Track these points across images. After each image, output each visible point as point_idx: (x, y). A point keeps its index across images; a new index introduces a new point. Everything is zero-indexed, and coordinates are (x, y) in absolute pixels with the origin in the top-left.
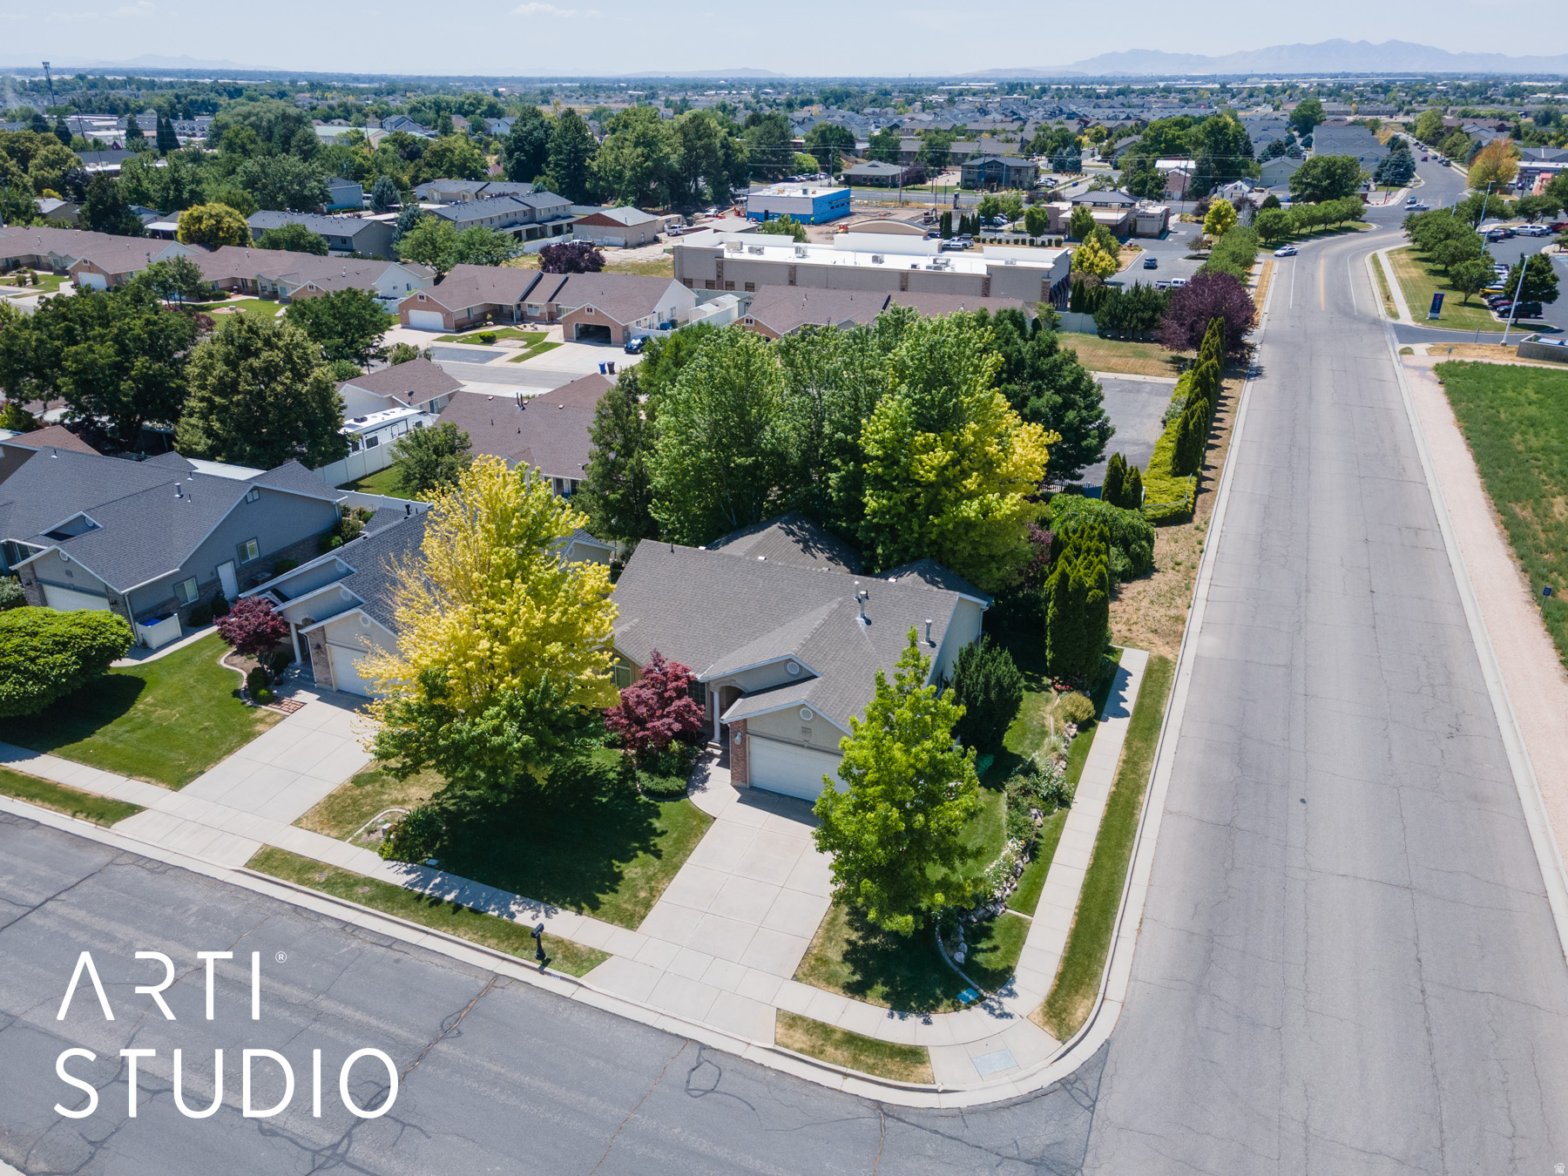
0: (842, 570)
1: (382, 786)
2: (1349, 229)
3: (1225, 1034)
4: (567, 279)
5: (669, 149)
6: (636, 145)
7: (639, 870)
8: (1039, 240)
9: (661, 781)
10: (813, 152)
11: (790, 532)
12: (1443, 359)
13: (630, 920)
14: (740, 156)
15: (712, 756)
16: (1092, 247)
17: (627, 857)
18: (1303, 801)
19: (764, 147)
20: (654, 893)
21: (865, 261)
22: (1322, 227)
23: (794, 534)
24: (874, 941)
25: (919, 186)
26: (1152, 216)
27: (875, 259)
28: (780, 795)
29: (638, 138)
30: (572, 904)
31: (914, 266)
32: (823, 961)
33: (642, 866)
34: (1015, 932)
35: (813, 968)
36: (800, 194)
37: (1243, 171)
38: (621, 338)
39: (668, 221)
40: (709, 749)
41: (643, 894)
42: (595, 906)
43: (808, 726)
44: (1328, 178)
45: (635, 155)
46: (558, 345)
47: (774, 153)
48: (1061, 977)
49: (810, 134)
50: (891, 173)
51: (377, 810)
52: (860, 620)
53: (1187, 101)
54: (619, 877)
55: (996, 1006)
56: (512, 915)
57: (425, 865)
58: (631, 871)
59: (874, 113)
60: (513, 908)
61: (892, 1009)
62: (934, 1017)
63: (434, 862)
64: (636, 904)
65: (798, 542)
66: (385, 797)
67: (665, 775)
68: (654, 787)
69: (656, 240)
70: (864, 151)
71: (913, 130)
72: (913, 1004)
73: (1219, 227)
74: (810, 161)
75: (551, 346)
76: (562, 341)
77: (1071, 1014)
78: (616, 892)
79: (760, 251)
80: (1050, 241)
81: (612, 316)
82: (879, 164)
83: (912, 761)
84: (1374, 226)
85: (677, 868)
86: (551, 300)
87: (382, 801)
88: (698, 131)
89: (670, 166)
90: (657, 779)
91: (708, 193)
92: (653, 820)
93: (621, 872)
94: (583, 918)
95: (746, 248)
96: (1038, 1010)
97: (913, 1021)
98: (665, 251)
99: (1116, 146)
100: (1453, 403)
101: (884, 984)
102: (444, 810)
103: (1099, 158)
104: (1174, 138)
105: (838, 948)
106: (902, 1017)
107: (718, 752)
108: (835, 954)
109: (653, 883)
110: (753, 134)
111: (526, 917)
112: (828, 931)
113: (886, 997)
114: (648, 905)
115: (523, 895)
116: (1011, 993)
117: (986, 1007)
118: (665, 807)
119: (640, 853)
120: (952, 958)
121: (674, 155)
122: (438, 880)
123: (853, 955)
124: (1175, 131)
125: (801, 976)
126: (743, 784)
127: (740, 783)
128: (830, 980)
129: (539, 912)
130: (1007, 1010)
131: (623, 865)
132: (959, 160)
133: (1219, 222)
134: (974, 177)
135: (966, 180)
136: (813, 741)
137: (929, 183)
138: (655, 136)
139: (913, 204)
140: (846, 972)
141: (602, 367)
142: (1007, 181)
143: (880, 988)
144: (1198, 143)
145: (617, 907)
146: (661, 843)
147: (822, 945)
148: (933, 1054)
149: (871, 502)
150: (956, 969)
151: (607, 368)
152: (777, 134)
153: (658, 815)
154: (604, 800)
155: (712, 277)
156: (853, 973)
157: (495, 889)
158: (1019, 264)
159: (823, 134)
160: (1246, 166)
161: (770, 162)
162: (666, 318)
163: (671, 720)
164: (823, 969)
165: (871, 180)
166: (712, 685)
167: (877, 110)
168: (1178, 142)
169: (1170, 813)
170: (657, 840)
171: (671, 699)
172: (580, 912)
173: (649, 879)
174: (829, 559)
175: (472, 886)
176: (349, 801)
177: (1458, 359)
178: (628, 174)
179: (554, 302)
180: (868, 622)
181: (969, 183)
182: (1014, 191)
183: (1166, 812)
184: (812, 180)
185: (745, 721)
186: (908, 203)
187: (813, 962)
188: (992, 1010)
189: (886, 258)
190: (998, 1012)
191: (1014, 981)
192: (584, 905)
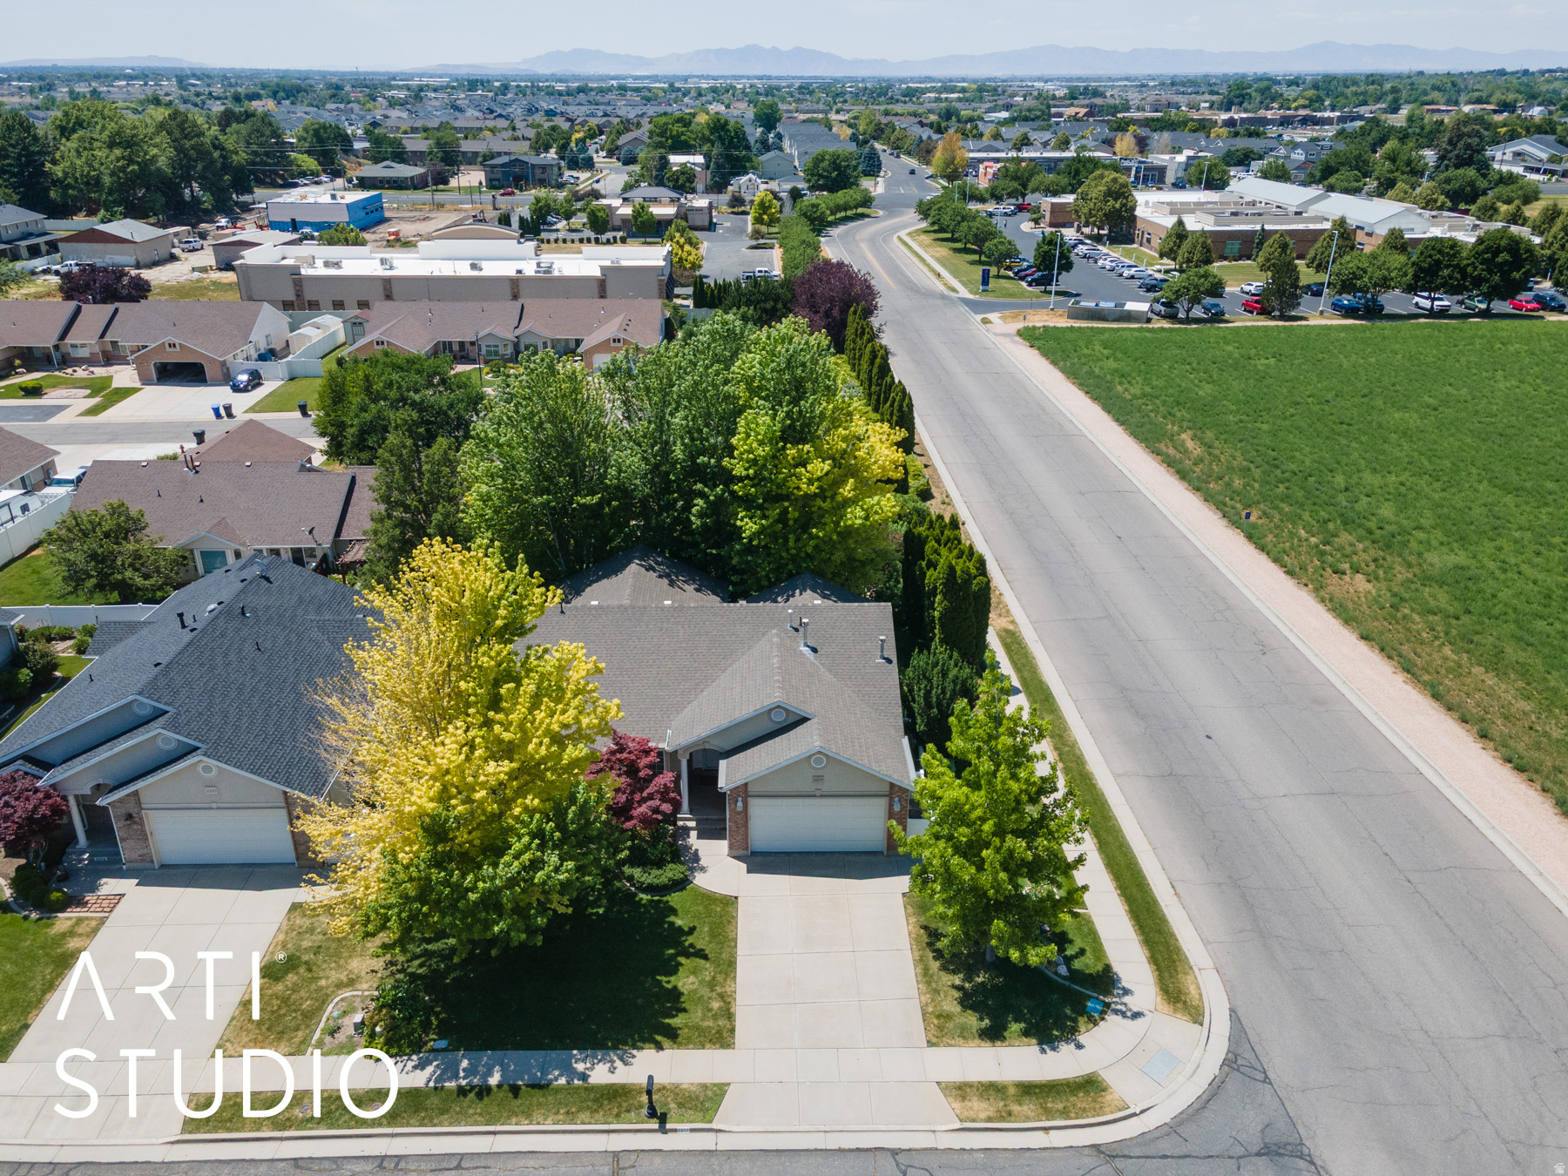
0: (713, 600)
1: (310, 970)
2: (863, 216)
3: (1312, 969)
4: (116, 311)
5: (155, 151)
6: (111, 145)
7: (692, 979)
8: (604, 238)
9: (659, 872)
10: (309, 153)
11: (650, 568)
12: (1020, 325)
13: (722, 1037)
14: (234, 157)
15: (687, 830)
16: (678, 242)
17: (673, 970)
18: (1208, 737)
19: (254, 147)
20: (727, 1000)
21: (464, 269)
22: (843, 214)
23: (654, 570)
24: (980, 980)
25: (441, 187)
26: (700, 209)
27: (474, 267)
28: (788, 854)
29: (112, 137)
30: (644, 1040)
31: (519, 272)
32: (945, 1017)
33: (694, 973)
34: (1086, 930)
35: (940, 1028)
36: (327, 199)
37: (748, 164)
38: (219, 375)
39: (176, 234)
40: (680, 823)
41: (716, 1005)
42: (672, 1034)
43: (820, 773)
44: (835, 170)
45: (112, 157)
46: (136, 390)
47: (267, 154)
48: (1153, 960)
49: (302, 133)
50: (409, 174)
51: (323, 1001)
52: (806, 650)
53: (648, 100)
54: (675, 994)
55: (1124, 1009)
56: (584, 1077)
57: (433, 1050)
58: (686, 981)
59: (338, 109)
60: (580, 1067)
61: (1040, 1043)
62: (1082, 1039)
63: (443, 1044)
64: (715, 1017)
65: (660, 577)
66: (323, 982)
67: (660, 864)
68: (656, 881)
69: (173, 258)
70: (365, 150)
71: (398, 128)
72: (1055, 1033)
73: (765, 217)
74: (310, 163)
75: (125, 393)
76: (138, 385)
77: (1186, 994)
78: (685, 1010)
79: (337, 265)
80: (615, 238)
81: (202, 349)
82: (393, 164)
83: (1024, 787)
84: (881, 213)
85: (732, 964)
86: (102, 336)
87: (321, 988)
88: (183, 130)
89: (159, 170)
90: (655, 872)
91: (207, 199)
92: (672, 918)
93: (675, 988)
94: (666, 1052)
95: (319, 263)
96: (1159, 999)
97: (1066, 1049)
98: (194, 270)
99: (620, 143)
100: (1054, 363)
101: (1016, 1020)
102: (414, 977)
103: (604, 154)
104: (680, 134)
105: (950, 998)
106: (1054, 1049)
107: (692, 824)
108: (951, 1004)
109: (719, 989)
110: (238, 133)
111: (600, 1074)
112: (928, 983)
113: (1026, 1033)
114: (730, 1016)
115: (581, 1048)
116: (1126, 992)
117: (1116, 1012)
118: (674, 899)
119: (682, 960)
120: (1056, 973)
121: (161, 155)
122: (465, 1063)
123: (969, 1001)
124: (678, 128)
125: (934, 1040)
126: (744, 852)
127: (741, 852)
128: (963, 1034)
129: (612, 1062)
130: (1135, 1009)
131: (672, 979)
132: (472, 159)
133: (765, 213)
134: (499, 176)
135: (491, 180)
136: (826, 787)
137: (453, 183)
138: (134, 136)
139: (448, 206)
140: (972, 1020)
141: (216, 411)
142: (534, 180)
143: (1015, 1027)
144: (705, 139)
145: (697, 1028)
146: (699, 940)
147: (933, 1000)
148: (1108, 1077)
149: (749, 526)
150: (1067, 983)
151: (222, 412)
152: (268, 133)
153: (674, 911)
154: (601, 911)
155: (291, 296)
156: (981, 1019)
157: (542, 1053)
158: (624, 263)
159: (316, 133)
160: (750, 160)
161: (266, 164)
162: (263, 347)
163: (658, 802)
164: (950, 1025)
165: (388, 182)
166: (680, 752)
167: (342, 106)
168: (683, 138)
169: (1120, 776)
170: (690, 940)
171: (648, 780)
172: (659, 1047)
173: (712, 985)
174: (698, 590)
175: (514, 1058)
176: (276, 1002)
177: (1031, 325)
178: (107, 180)
179: (108, 338)
180: (814, 650)
181: (496, 183)
182: (543, 190)
183: (1116, 776)
184: (317, 183)
185: (746, 784)
186: (443, 206)
187: (936, 1022)
188: (1124, 1014)
189: (484, 264)
190: (1129, 1014)
191: (1119, 980)
192: (659, 1038)
